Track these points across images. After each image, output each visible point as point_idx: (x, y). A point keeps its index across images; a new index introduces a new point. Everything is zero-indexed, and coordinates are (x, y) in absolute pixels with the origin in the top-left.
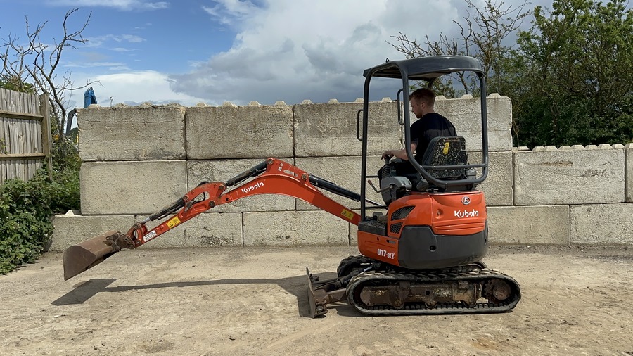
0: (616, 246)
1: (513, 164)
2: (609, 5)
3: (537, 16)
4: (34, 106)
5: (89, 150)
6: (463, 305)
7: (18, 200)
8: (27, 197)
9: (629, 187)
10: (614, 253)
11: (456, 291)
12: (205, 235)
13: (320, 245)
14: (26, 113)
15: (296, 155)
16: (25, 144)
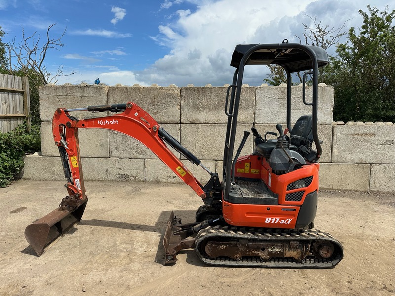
1: (333, 134)
3: (351, 34)
4: (17, 84)
5: (47, 114)
12: (120, 172)
14: (10, 88)
15: (182, 122)
16: (8, 109)
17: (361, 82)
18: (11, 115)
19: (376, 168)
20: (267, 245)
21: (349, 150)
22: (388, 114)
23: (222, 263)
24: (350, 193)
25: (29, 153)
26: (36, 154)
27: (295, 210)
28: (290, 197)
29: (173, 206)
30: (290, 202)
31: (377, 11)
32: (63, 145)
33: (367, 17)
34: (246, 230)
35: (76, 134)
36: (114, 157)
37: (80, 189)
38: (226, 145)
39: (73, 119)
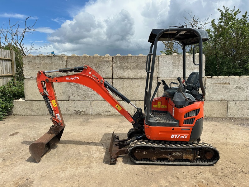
1: (205, 83)
3: (213, 23)
4: (7, 55)
5: (28, 73)
11: (185, 154)
12: (75, 110)
14: (3, 58)
15: (114, 77)
16: (2, 71)
17: (219, 52)
18: (4, 75)
19: (231, 103)
20: (172, 152)
21: (215, 93)
22: (236, 71)
23: (145, 162)
24: (216, 119)
25: (16, 99)
26: (21, 99)
27: (189, 130)
28: (186, 122)
29: (111, 129)
30: (186, 125)
31: (228, 10)
32: (46, 93)
33: (222, 13)
34: (159, 142)
35: (53, 86)
36: (72, 100)
37: (60, 120)
38: (146, 91)
39: (50, 77)
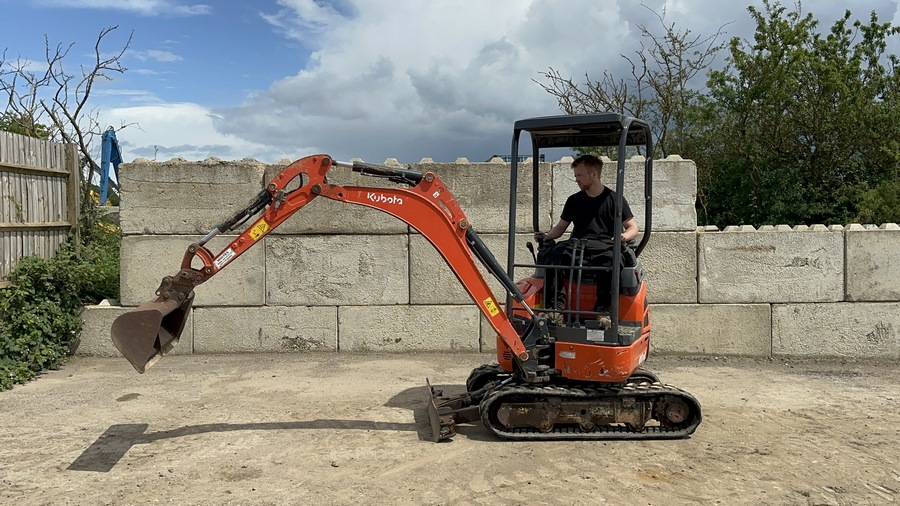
0: (831, 359)
1: (698, 248)
2: (830, 38)
3: (734, 50)
4: (58, 158)
5: (134, 219)
6: (629, 428)
7: (38, 284)
8: (49, 281)
9: (849, 282)
10: (827, 368)
11: (619, 411)
12: (287, 335)
13: (442, 352)
14: (48, 168)
16: (46, 210)
19: (781, 310)
20: (590, 406)
23: (523, 435)
24: (736, 360)
25: (89, 302)
26: (105, 303)
31: (781, 10)
33: (761, 21)
36: (276, 304)
